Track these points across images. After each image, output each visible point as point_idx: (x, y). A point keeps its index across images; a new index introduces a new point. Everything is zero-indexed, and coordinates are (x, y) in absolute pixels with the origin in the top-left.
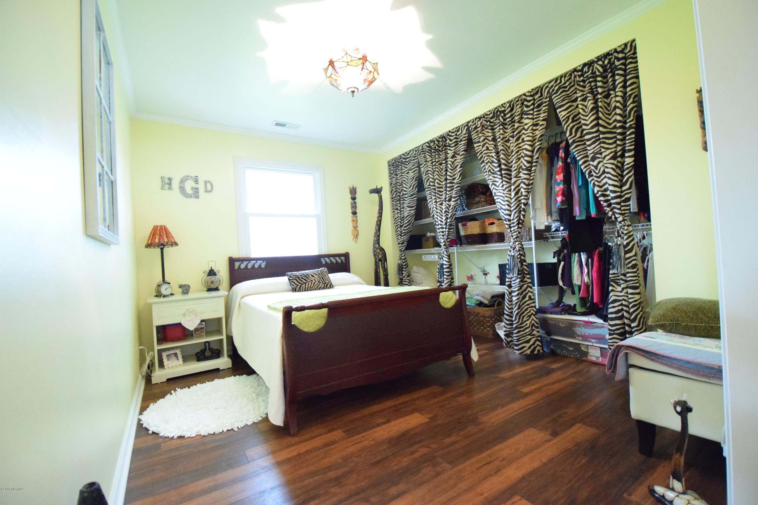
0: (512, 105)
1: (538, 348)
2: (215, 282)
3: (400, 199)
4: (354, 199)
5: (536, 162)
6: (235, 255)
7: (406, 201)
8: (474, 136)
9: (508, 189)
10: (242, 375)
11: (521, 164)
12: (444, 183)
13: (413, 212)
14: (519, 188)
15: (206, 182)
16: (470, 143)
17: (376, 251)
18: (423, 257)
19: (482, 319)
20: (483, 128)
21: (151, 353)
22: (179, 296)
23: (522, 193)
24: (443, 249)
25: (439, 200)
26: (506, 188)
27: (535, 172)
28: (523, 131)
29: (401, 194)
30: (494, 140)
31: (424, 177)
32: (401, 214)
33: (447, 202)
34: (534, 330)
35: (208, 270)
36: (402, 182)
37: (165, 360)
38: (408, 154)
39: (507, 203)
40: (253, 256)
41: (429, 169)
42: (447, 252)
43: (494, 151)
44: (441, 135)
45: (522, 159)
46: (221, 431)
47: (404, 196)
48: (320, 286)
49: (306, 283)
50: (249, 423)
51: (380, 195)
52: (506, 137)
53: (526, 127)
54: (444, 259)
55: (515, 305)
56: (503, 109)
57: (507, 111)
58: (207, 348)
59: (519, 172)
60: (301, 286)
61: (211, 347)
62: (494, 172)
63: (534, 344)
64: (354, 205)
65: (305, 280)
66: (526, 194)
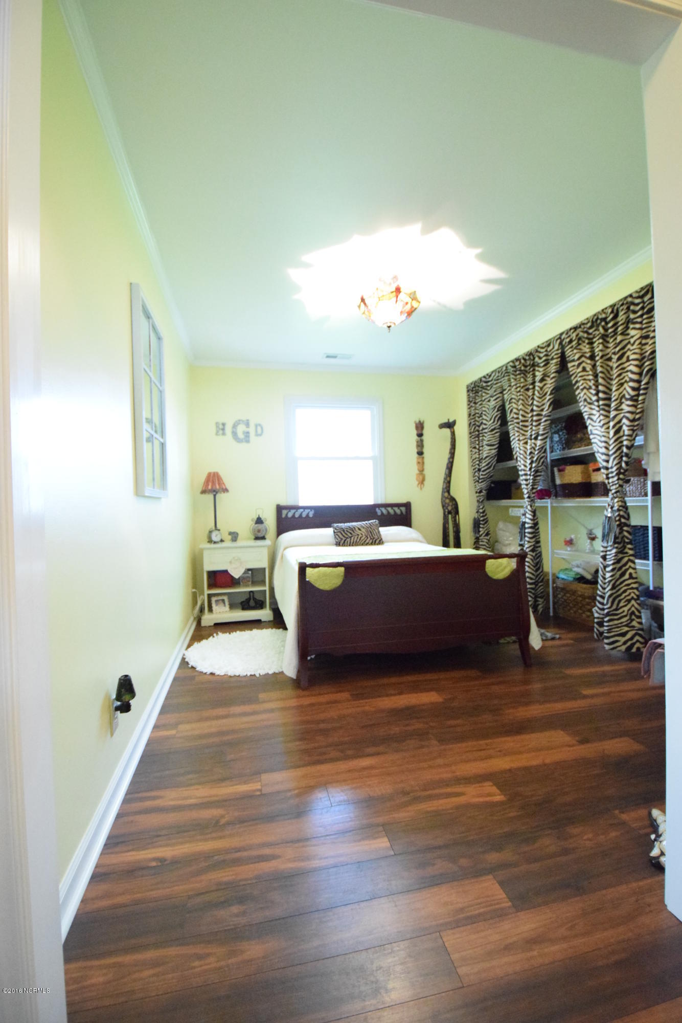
0: (614, 310)
1: (638, 645)
2: (262, 530)
3: (479, 435)
4: (420, 435)
5: (645, 389)
6: (283, 503)
7: (486, 437)
8: (568, 352)
9: (606, 426)
10: (279, 628)
11: (625, 392)
12: (530, 415)
13: (493, 451)
14: (621, 424)
15: (256, 426)
16: (563, 362)
17: (444, 501)
18: (510, 510)
19: (581, 599)
20: (580, 342)
21: (202, 597)
22: (228, 543)
23: (624, 431)
24: (527, 502)
25: (523, 437)
26: (604, 425)
27: (643, 403)
28: (629, 346)
29: (481, 428)
30: (592, 357)
31: (507, 406)
32: (479, 454)
33: (533, 441)
34: (634, 620)
35: (255, 518)
36: (482, 413)
37: (214, 605)
38: (490, 376)
39: (604, 444)
40: (301, 504)
41: (513, 396)
42: (531, 506)
43: (591, 373)
44: (528, 352)
45: (625, 385)
46: (245, 674)
47: (484, 431)
48: (367, 541)
49: (351, 537)
50: (270, 672)
51: (452, 430)
52: (608, 354)
53: (632, 341)
54: (527, 515)
55: (608, 584)
56: (604, 316)
57: (609, 319)
58: (252, 597)
59: (621, 403)
60: (345, 540)
61: (255, 597)
62: (591, 402)
63: (632, 639)
64: (420, 443)
65: (351, 533)
66: (630, 432)
